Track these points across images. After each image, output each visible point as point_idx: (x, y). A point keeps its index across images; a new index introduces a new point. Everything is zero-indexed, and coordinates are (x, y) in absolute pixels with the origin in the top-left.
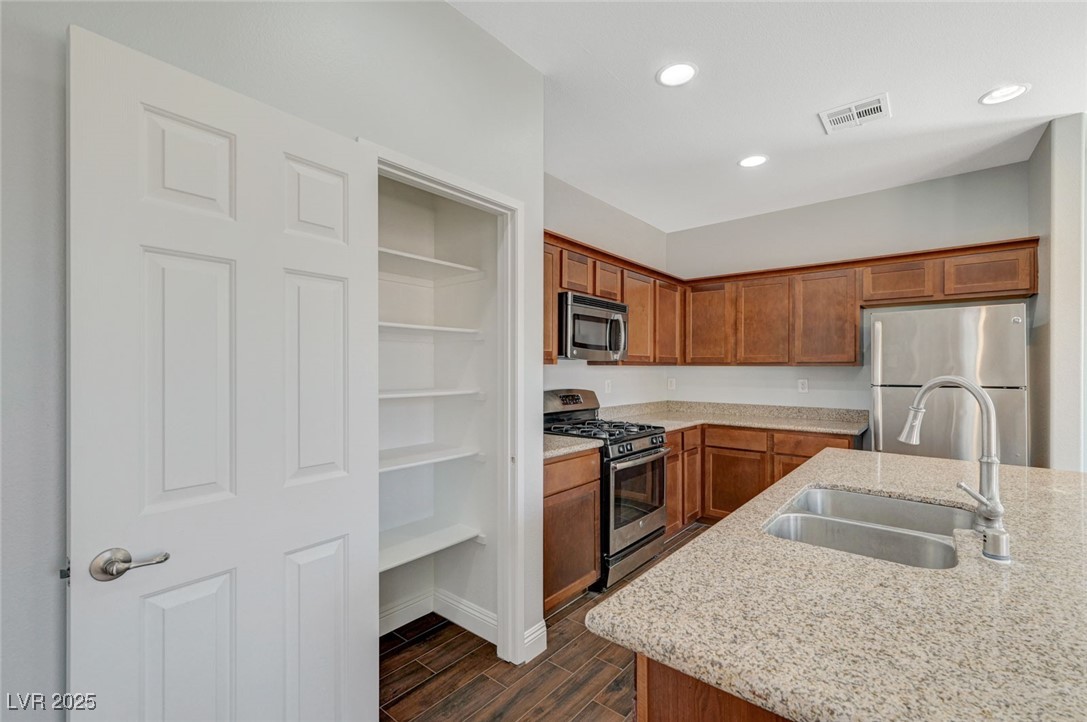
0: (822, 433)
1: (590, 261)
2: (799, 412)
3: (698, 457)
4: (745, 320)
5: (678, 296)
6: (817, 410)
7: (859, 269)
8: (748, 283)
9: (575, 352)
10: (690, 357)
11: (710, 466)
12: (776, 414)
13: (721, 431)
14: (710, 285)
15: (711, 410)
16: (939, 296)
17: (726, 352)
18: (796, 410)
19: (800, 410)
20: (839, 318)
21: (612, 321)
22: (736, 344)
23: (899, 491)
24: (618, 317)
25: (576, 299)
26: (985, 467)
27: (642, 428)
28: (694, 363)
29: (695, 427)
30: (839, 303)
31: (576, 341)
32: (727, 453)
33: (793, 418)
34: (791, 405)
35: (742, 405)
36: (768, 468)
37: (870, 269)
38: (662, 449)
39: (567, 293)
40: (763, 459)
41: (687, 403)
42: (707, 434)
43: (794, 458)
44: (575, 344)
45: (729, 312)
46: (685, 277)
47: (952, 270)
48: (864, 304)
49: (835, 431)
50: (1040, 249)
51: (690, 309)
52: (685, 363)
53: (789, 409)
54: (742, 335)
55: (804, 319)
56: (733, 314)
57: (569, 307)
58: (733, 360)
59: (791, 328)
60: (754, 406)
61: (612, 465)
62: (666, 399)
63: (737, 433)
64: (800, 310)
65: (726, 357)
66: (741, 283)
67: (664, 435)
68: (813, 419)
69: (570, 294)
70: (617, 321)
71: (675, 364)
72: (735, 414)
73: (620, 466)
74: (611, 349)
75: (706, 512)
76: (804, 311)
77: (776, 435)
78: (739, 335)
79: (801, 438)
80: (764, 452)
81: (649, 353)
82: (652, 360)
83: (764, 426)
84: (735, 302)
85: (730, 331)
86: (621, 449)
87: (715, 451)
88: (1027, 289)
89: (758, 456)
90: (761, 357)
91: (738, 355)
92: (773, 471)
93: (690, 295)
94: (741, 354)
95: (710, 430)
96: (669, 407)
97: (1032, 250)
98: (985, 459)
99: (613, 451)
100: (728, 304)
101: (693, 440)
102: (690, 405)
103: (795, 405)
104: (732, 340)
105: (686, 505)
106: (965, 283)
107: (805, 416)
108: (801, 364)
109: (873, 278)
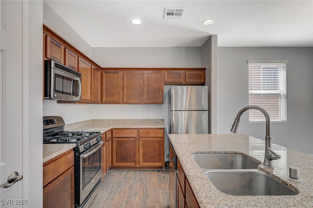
0: (156, 128)
1: (63, 47)
2: (144, 121)
3: (110, 143)
4: (127, 86)
5: (99, 73)
6: (149, 120)
7: (163, 71)
8: (128, 72)
9: (55, 95)
10: (104, 101)
11: (115, 145)
12: (136, 122)
13: (119, 131)
14: (112, 71)
15: (112, 122)
16: (184, 83)
17: (119, 99)
18: (143, 120)
19: (144, 120)
20: (158, 88)
21: (74, 80)
22: (123, 95)
23: (217, 150)
24: (78, 79)
25: (57, 65)
26: (268, 140)
27: (91, 134)
28: (106, 103)
29: (109, 131)
30: (158, 83)
31: (56, 89)
32: (122, 139)
33: (142, 123)
34: (141, 119)
35: (124, 119)
36: (137, 143)
37: (167, 72)
38: (100, 143)
39: (50, 61)
40: (135, 140)
41: (101, 120)
42: (113, 132)
43: (146, 138)
44: (56, 91)
45: (120, 82)
46: (102, 67)
47: (188, 75)
48: (165, 83)
49: (159, 127)
50: (206, 71)
51: (104, 80)
52: (102, 103)
53: (140, 120)
54: (125, 92)
55: (147, 87)
56: (122, 84)
57: (52, 69)
58: (122, 102)
59: (143, 90)
60: (128, 120)
61: (81, 156)
62: (92, 119)
63: (126, 131)
64: (146, 84)
65: (119, 100)
66: (125, 72)
67: (101, 135)
68: (148, 123)
69: (53, 62)
70: (77, 81)
71: (98, 103)
72: (121, 123)
73: (85, 156)
74: (73, 95)
75: (113, 165)
76: (147, 84)
77: (140, 131)
78: (124, 92)
79: (149, 130)
80: (136, 137)
81: (89, 98)
82: (90, 102)
83: (136, 127)
84: (123, 79)
85: (121, 90)
86: (85, 147)
87: (117, 139)
88: (203, 82)
89: (133, 139)
90: (132, 101)
91: (124, 100)
92: (139, 144)
93: (104, 75)
94: (125, 99)
95: (115, 131)
96: (94, 122)
97: (203, 71)
98: (268, 137)
99: (81, 148)
100: (120, 79)
101: (109, 135)
102: (103, 121)
103: (143, 119)
104: (122, 94)
105: (107, 164)
106: (190, 79)
107: (146, 122)
108: (146, 103)
109: (168, 75)
